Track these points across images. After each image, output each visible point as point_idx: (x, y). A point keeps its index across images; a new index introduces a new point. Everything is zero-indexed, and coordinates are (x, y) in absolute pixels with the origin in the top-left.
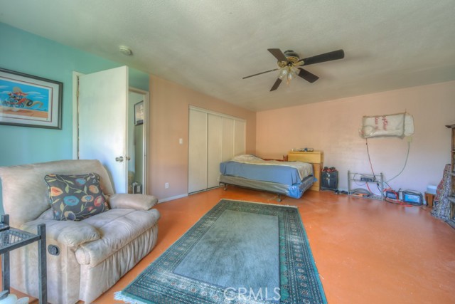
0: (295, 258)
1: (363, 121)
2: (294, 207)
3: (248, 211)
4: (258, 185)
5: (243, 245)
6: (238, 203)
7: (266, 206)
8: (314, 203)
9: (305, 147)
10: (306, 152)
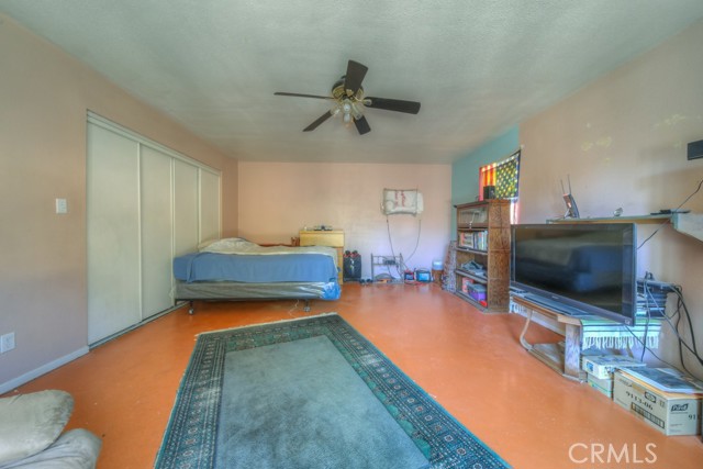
0: (392, 387)
1: (385, 196)
2: (332, 313)
3: (272, 342)
4: (269, 292)
5: (313, 407)
6: (242, 332)
7: (294, 323)
8: (349, 301)
9: (321, 225)
10: (323, 232)
